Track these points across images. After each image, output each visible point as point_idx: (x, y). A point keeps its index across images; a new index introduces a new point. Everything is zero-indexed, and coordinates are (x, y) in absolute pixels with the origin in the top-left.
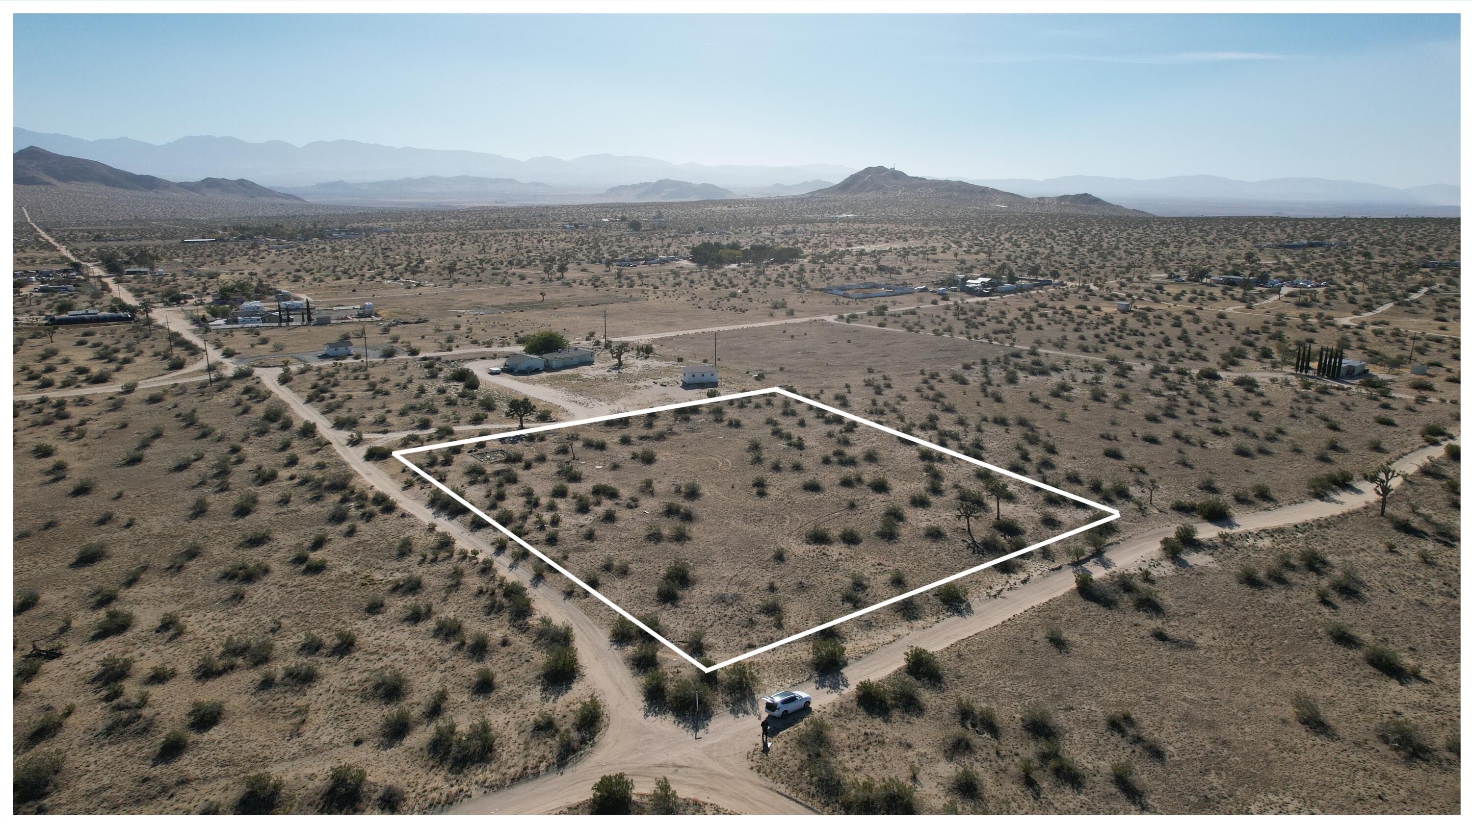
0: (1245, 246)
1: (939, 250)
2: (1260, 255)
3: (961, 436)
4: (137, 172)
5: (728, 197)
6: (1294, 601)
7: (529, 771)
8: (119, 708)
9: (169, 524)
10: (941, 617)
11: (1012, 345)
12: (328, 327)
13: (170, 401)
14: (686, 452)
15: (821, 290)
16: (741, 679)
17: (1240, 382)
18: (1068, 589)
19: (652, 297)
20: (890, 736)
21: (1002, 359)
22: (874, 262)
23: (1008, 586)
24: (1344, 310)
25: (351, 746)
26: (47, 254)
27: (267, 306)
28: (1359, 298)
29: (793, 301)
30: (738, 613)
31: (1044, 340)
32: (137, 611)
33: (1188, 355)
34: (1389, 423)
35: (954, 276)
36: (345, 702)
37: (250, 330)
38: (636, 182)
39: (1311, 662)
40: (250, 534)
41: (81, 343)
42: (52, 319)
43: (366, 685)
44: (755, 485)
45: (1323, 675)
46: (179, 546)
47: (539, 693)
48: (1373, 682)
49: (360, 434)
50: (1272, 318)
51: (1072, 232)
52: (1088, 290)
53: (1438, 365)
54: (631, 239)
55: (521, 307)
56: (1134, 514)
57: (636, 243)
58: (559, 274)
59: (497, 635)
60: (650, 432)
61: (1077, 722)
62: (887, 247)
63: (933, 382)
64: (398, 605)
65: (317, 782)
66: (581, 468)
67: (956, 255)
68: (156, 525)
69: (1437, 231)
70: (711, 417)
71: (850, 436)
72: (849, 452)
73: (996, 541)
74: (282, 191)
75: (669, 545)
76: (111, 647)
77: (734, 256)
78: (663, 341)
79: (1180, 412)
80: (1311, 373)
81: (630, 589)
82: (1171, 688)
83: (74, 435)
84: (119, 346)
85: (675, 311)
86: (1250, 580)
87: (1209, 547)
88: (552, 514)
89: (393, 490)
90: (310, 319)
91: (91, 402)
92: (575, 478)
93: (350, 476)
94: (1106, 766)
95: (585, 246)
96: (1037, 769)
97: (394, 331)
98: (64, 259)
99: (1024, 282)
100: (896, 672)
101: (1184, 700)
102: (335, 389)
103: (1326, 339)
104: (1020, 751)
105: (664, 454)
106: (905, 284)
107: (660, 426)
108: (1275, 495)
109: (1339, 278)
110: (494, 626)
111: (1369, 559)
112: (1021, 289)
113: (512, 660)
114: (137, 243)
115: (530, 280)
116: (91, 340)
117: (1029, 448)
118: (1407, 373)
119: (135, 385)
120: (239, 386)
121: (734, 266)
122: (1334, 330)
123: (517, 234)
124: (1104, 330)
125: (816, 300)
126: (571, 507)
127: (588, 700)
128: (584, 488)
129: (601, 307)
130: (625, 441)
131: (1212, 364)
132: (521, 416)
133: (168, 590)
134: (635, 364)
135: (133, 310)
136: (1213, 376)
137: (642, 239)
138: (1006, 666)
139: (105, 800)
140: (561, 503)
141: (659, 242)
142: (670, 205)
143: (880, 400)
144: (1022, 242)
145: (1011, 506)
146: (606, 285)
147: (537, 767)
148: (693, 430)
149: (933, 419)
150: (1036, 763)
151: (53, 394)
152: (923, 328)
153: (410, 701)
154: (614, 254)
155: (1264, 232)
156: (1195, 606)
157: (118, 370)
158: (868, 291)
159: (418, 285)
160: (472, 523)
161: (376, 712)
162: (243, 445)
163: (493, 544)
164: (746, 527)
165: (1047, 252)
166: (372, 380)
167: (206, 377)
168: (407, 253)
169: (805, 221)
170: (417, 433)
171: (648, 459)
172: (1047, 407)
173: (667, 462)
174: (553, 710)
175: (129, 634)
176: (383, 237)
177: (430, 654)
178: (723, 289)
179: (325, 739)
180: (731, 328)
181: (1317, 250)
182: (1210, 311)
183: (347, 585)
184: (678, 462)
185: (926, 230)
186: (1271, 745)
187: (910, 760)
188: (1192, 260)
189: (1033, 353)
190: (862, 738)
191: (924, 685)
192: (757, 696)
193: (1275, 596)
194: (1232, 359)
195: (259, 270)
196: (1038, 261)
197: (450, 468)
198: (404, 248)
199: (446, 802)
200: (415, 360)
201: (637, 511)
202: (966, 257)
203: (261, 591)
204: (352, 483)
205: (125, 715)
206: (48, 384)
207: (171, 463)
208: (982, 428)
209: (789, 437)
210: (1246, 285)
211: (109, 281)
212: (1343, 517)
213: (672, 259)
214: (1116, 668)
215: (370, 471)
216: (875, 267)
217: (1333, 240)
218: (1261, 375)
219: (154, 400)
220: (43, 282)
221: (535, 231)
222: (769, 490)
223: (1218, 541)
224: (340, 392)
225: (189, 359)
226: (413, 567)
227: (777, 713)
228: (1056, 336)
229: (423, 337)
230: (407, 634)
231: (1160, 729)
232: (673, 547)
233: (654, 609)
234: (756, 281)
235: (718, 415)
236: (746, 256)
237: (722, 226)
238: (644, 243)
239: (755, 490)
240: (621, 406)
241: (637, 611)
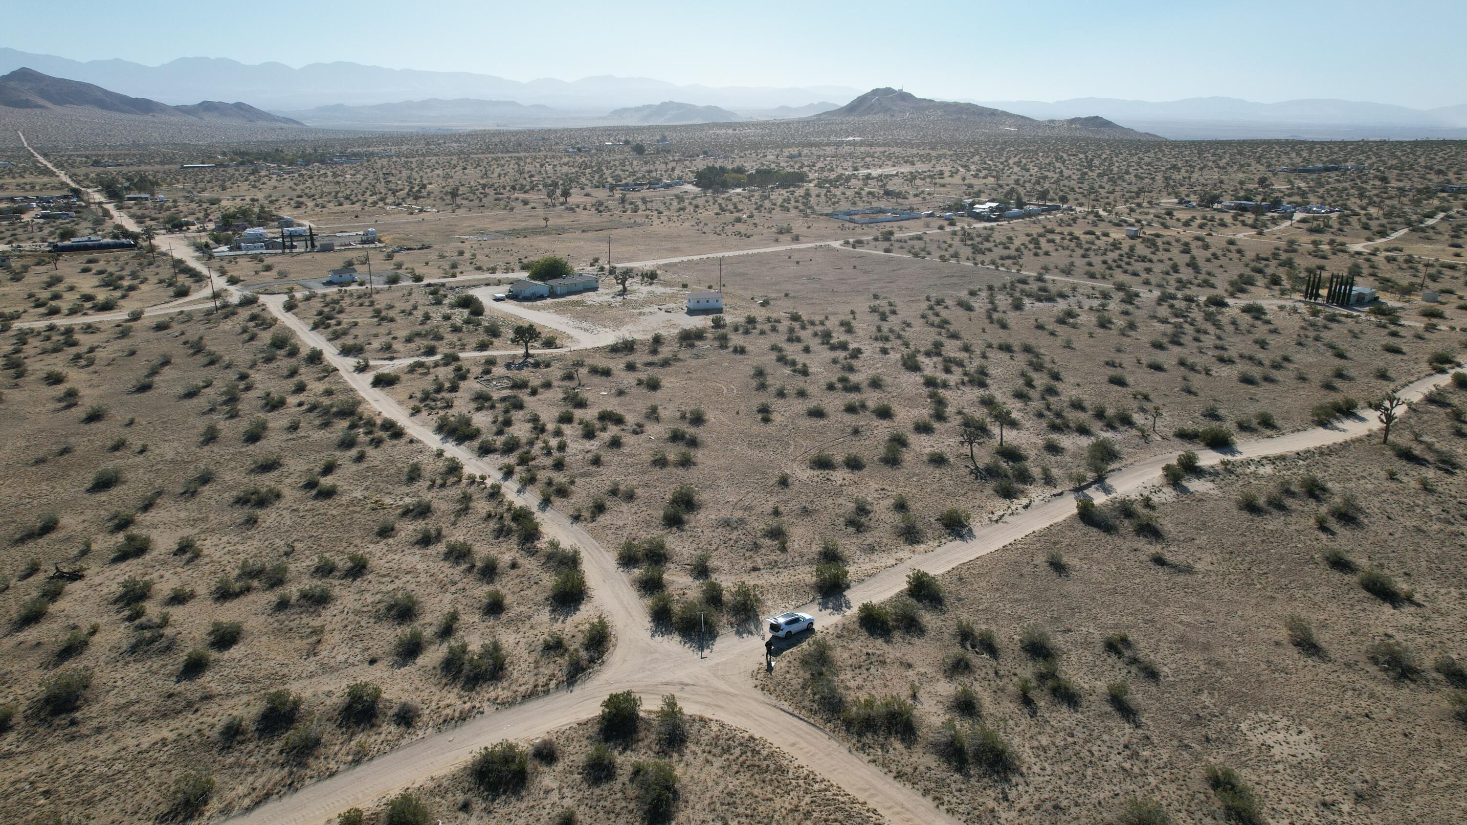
0: (1258, 170)
1: (947, 174)
2: (1273, 180)
3: (966, 362)
4: (133, 95)
5: (733, 120)
6: (1293, 527)
7: (540, 689)
8: (142, 627)
9: (181, 450)
10: (943, 541)
11: (1019, 271)
12: (331, 254)
13: (176, 328)
14: (691, 379)
15: (827, 215)
16: (746, 601)
17: (1247, 310)
18: (1069, 514)
19: (656, 222)
20: (891, 656)
21: (1008, 285)
22: (881, 186)
23: (1010, 511)
24: (1358, 236)
25: (366, 665)
26: (46, 179)
27: (270, 232)
28: (1374, 224)
29: (799, 226)
30: (742, 537)
31: (1051, 266)
32: (154, 535)
33: (1196, 282)
34: (1397, 351)
35: (961, 201)
36: (359, 622)
37: (254, 257)
38: (639, 104)
39: (1307, 587)
40: (261, 459)
41: (85, 271)
42: (56, 246)
43: (379, 606)
44: (760, 411)
45: (1318, 599)
46: (192, 472)
47: (548, 614)
48: (1366, 605)
49: (366, 361)
50: (1283, 244)
51: (1082, 156)
52: (1097, 215)
53: (1450, 292)
54: (635, 163)
55: (524, 233)
56: (1137, 441)
57: (639, 167)
58: (562, 199)
59: (506, 558)
60: (655, 359)
61: (1074, 643)
62: (894, 171)
63: (938, 308)
64: (408, 529)
65: (335, 699)
66: (586, 394)
67: (964, 179)
68: (168, 450)
69: (1457, 154)
70: (716, 344)
71: (854, 362)
72: (854, 378)
73: (999, 467)
74: (281, 115)
75: (675, 470)
76: (130, 569)
77: (739, 180)
78: (667, 267)
79: (1185, 339)
80: (1320, 300)
81: (636, 513)
82: (1168, 611)
83: (83, 362)
84: (124, 273)
85: (679, 236)
86: (1250, 507)
87: (1210, 474)
88: (558, 439)
89: (400, 416)
90: (313, 246)
91: (98, 329)
92: (581, 404)
93: (358, 402)
94: (1102, 686)
95: (588, 171)
96: (1034, 688)
97: (398, 258)
98: (64, 184)
99: (1032, 207)
100: (897, 595)
101: (1181, 622)
102: (341, 316)
103: (1337, 266)
104: (1018, 671)
105: (669, 380)
106: (911, 209)
107: (665, 352)
108: (1279, 423)
109: (1354, 203)
110: (503, 549)
111: (1370, 487)
112: (1029, 215)
113: (521, 582)
114: (136, 168)
115: (533, 205)
116: (95, 267)
117: (1034, 375)
118: (1418, 301)
119: (142, 313)
120: (245, 313)
121: (739, 190)
122: (1346, 256)
123: (520, 159)
124: (1112, 256)
125: (821, 225)
126: (577, 433)
127: (596, 620)
128: (589, 414)
129: (605, 233)
130: (631, 367)
131: (1221, 290)
132: (526, 343)
133: (183, 515)
134: (640, 290)
135: (135, 236)
136: (1220, 303)
137: (646, 163)
138: (1006, 589)
139: (133, 714)
140: (567, 429)
141: (663, 166)
142: (674, 128)
143: (885, 327)
144: (1031, 166)
145: (1014, 433)
146: (610, 210)
147: (547, 684)
148: (697, 357)
149: (938, 345)
150: (1034, 683)
151: (61, 322)
152: (929, 253)
153: (422, 622)
154: (618, 178)
155: (1279, 156)
156: (1195, 532)
157: (124, 297)
158: (875, 216)
159: (421, 211)
160: (480, 448)
161: (389, 632)
162: (250, 372)
163: (500, 469)
164: (751, 452)
165: (1056, 176)
166: (377, 307)
167: (211, 305)
168: (409, 177)
169: (811, 145)
170: (424, 359)
171: (654, 385)
172: (1052, 334)
173: (673, 388)
174: (562, 631)
175: (147, 557)
176: (385, 161)
177: (441, 576)
178: (727, 214)
179: (341, 658)
180: (736, 253)
181: (1333, 175)
182: (1219, 238)
183: (358, 509)
184: (683, 388)
185: (933, 153)
186: (1263, 666)
187: (910, 679)
188: (1204, 185)
189: (1040, 279)
190: (864, 658)
191: (925, 608)
192: (762, 618)
193: (1274, 523)
194: (1240, 286)
195: (260, 196)
196: (1047, 185)
197: (457, 394)
198: (405, 173)
199: (459, 718)
200: (419, 286)
201: (642, 437)
202: (974, 181)
203: (274, 515)
204: (360, 409)
205: (148, 634)
206: (54, 312)
207: (180, 390)
208: (988, 354)
209: (793, 363)
210: (1258, 210)
211: (110, 207)
212: (1345, 445)
213: (677, 184)
214: (1114, 591)
215: (378, 397)
216: (881, 192)
217: (1349, 164)
218: (1269, 302)
219: (161, 327)
220: (44, 208)
221: (538, 155)
222: (774, 416)
223: (1220, 468)
224: (345, 319)
225: (194, 286)
226: (421, 492)
227: (781, 634)
228: (1064, 262)
229: (427, 264)
230: (418, 557)
231: (1156, 650)
232: (678, 472)
233: (660, 533)
234: (761, 206)
235: (723, 341)
236: (752, 180)
237: (727, 149)
238: (649, 167)
239: (760, 417)
240: (626, 332)
241: (644, 535)
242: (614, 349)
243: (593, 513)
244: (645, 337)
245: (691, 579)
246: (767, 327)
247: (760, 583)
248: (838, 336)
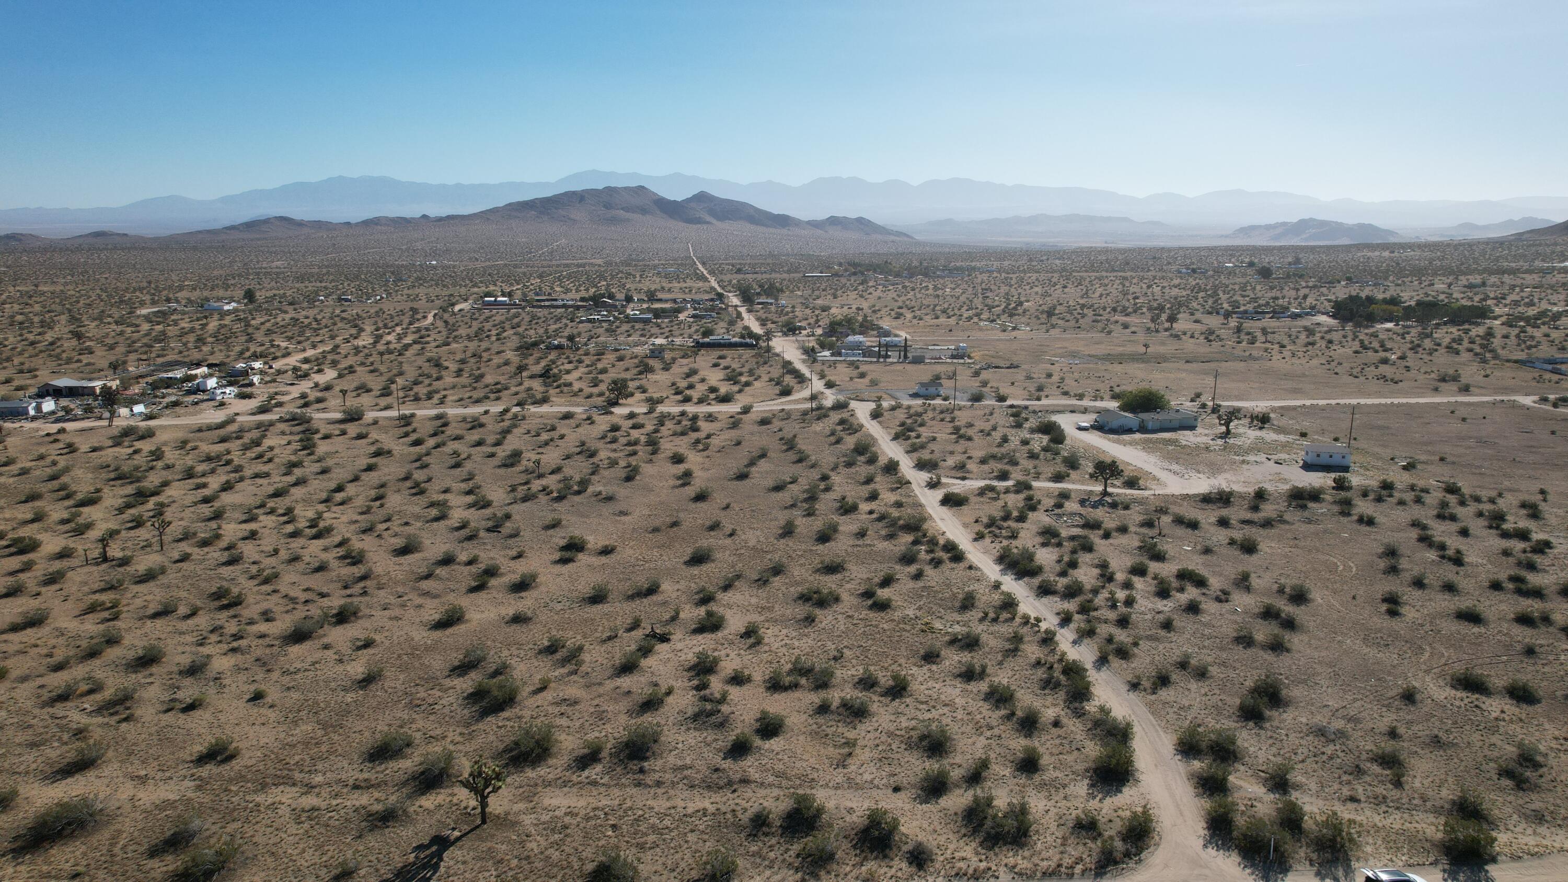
4: (776, 211)
5: (1392, 240)
7: (1063, 870)
8: (705, 699)
9: (762, 539)
12: (921, 366)
13: (776, 424)
14: (1296, 546)
15: (1516, 362)
16: (1334, 837)
19: (1276, 356)
25: (890, 791)
26: (701, 284)
27: (868, 341)
30: (1339, 753)
32: (728, 614)
36: (890, 745)
37: (852, 364)
38: (1272, 221)
40: (827, 560)
41: (716, 365)
42: (698, 343)
43: (912, 733)
44: (1385, 600)
46: (768, 560)
47: (1086, 787)
49: (939, 479)
54: (1258, 287)
55: (1120, 359)
57: (1263, 293)
58: (1167, 325)
59: (1049, 713)
60: (1255, 517)
64: (954, 659)
65: (854, 818)
66: (1166, 546)
68: (751, 537)
70: (1336, 508)
71: (1537, 559)
72: (1534, 579)
74: (895, 229)
75: (1261, 653)
76: (704, 642)
77: (1391, 313)
78: (1283, 411)
81: (1206, 695)
83: (701, 447)
84: (744, 370)
85: (1304, 375)
88: (1127, 592)
89: (964, 541)
90: (906, 357)
91: (716, 418)
92: (1159, 557)
93: (923, 519)
95: (1202, 294)
97: (985, 375)
98: (713, 289)
102: (921, 429)
105: (1268, 544)
107: (1268, 510)
110: (1048, 703)
113: (1062, 744)
114: (768, 276)
115: (1133, 329)
116: (724, 363)
119: (751, 407)
120: (835, 417)
121: (1390, 325)
123: (1125, 278)
125: (1505, 375)
126: (1149, 589)
127: (1139, 809)
128: (1167, 570)
129: (1213, 365)
130: (1223, 523)
132: (1106, 480)
133: (754, 600)
134: (1246, 434)
135: (757, 337)
137: (1272, 288)
139: (685, 778)
140: (1138, 582)
141: (1293, 293)
142: (1312, 249)
146: (1221, 340)
147: (1072, 867)
148: (1309, 521)
151: (691, 409)
153: (952, 761)
154: (1235, 305)
157: (740, 391)
159: (1014, 329)
160: (1040, 587)
161: (917, 763)
162: (831, 474)
163: (1058, 614)
164: (1366, 650)
166: (957, 423)
167: (808, 405)
168: (1007, 294)
169: (1503, 272)
170: (995, 483)
171: (1249, 548)
173: (1272, 555)
174: (1099, 811)
175: (720, 634)
176: (985, 277)
177: (978, 717)
178: (1370, 353)
179: (867, 777)
180: (1377, 401)
183: (908, 628)
184: (1286, 556)
192: (1355, 865)
195: (865, 305)
197: (1024, 525)
198: (1004, 289)
199: (972, 876)
200: (1001, 407)
201: (1227, 606)
203: (830, 618)
204: (925, 526)
205: (709, 706)
206: (687, 400)
207: (770, 483)
209: (1442, 547)
211: (743, 310)
213: (1307, 314)
215: (944, 516)
219: (764, 422)
220: (695, 309)
221: (1146, 275)
222: (1404, 610)
224: (925, 432)
225: (797, 387)
226: (971, 623)
229: (1013, 384)
230: (958, 691)
232: (1266, 656)
233: (1233, 725)
234: (1419, 346)
235: (1345, 507)
236: (1409, 313)
237: (1379, 275)
238: (1274, 293)
239: (1384, 607)
240: (1221, 482)
241: (1211, 723)
242: (1206, 499)
243: (1154, 683)
244: (1245, 490)
245: (1263, 790)
246: (1409, 496)
247: (1358, 818)
248: (1516, 520)
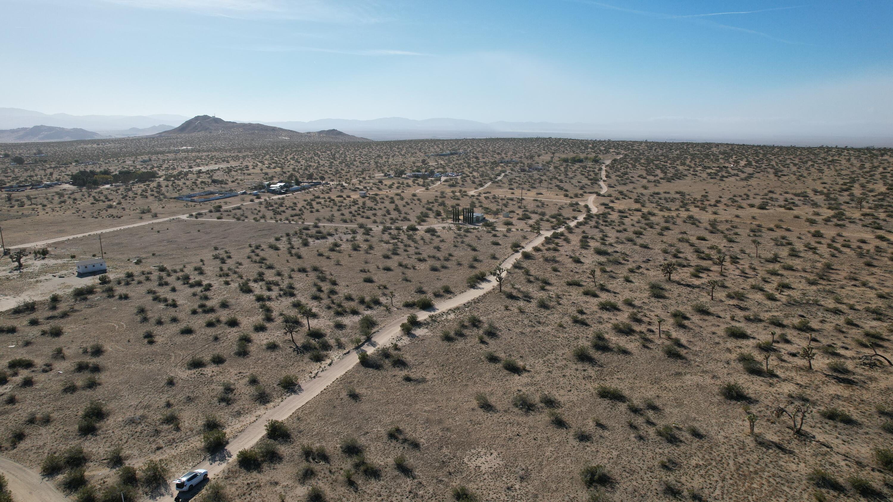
0: (421, 156)
1: (251, 167)
2: (428, 160)
3: (280, 283)
5: (96, 138)
6: (469, 345)
10: (284, 397)
11: (303, 223)
14: (87, 323)
15: (175, 198)
16: (155, 473)
17: (428, 231)
18: (355, 363)
19: (42, 213)
20: (264, 481)
21: (298, 232)
22: (209, 177)
23: (321, 369)
24: (471, 187)
28: (476, 180)
29: (155, 207)
30: (145, 428)
31: (321, 218)
33: (400, 218)
34: (497, 244)
35: (262, 183)
38: (15, 127)
39: (480, 375)
44: (145, 337)
45: (486, 380)
48: (508, 378)
50: (438, 194)
51: (329, 152)
52: (342, 186)
53: (513, 212)
54: (16, 170)
56: (384, 313)
57: (23, 175)
60: (55, 313)
61: (371, 440)
62: (216, 167)
63: (258, 251)
67: (262, 170)
69: (504, 145)
70: (105, 295)
71: (208, 293)
72: (209, 304)
73: (310, 344)
75: (83, 392)
77: (107, 179)
78: (56, 245)
79: (400, 251)
80: (460, 222)
81: (54, 432)
82: (418, 406)
85: (63, 221)
86: (447, 338)
87: (425, 324)
94: (391, 461)
96: (354, 474)
99: (305, 184)
100: (261, 440)
101: (425, 411)
103: (465, 204)
104: (343, 466)
105: (69, 327)
106: (231, 190)
107: (63, 307)
108: (453, 290)
109: (467, 170)
111: (498, 316)
112: (304, 188)
117: (321, 284)
118: (502, 217)
121: (108, 186)
122: (468, 198)
124: (354, 208)
125: (172, 205)
130: (34, 323)
131: (413, 221)
134: (34, 264)
136: (413, 229)
137: (26, 170)
138: (327, 418)
141: (42, 172)
142: (48, 144)
143: (225, 267)
144: (300, 160)
145: (316, 320)
148: (91, 306)
149: (261, 274)
150: (353, 471)
152: (246, 217)
155: (429, 148)
156: (423, 358)
158: (208, 196)
164: (143, 367)
165: (316, 165)
169: (157, 153)
171: (57, 333)
172: (328, 258)
173: (73, 332)
178: (101, 203)
180: (112, 230)
181: (455, 156)
182: (408, 193)
184: (82, 331)
185: (240, 155)
186: (469, 424)
187: (278, 492)
188: (396, 165)
189: (316, 226)
190: (246, 487)
191: (280, 443)
192: (169, 481)
193: (460, 344)
194: (422, 218)
196: (311, 171)
201: (51, 373)
202: (268, 171)
208: (292, 276)
209: (166, 300)
210: (424, 177)
212: (484, 296)
213: (56, 184)
214: (388, 403)
216: (210, 181)
217: (461, 151)
218: (438, 226)
222: (156, 339)
223: (429, 320)
227: (185, 489)
228: (328, 215)
231: (415, 431)
232: (87, 393)
233: (77, 442)
234: (126, 196)
235: (110, 293)
236: (116, 178)
237: (94, 158)
238: (29, 173)
239: (146, 341)
240: (25, 298)
241: (63, 447)
242: (17, 311)
243: (12, 442)
244: (44, 298)
245: (108, 469)
246: (142, 278)
247: (163, 457)
248: (195, 278)
